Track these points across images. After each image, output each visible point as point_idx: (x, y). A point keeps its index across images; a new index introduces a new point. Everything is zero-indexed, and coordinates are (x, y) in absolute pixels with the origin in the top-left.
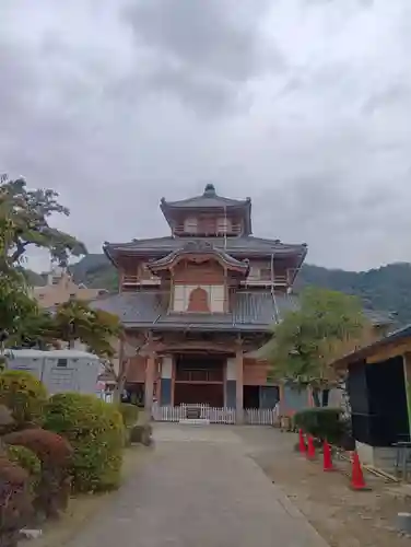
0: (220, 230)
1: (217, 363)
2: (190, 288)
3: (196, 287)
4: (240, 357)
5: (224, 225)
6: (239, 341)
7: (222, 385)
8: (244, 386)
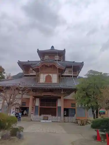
0: (56, 59)
1: (54, 100)
2: (46, 75)
3: (47, 75)
4: (62, 98)
5: (57, 58)
6: (62, 92)
7: (56, 108)
8: (64, 109)
